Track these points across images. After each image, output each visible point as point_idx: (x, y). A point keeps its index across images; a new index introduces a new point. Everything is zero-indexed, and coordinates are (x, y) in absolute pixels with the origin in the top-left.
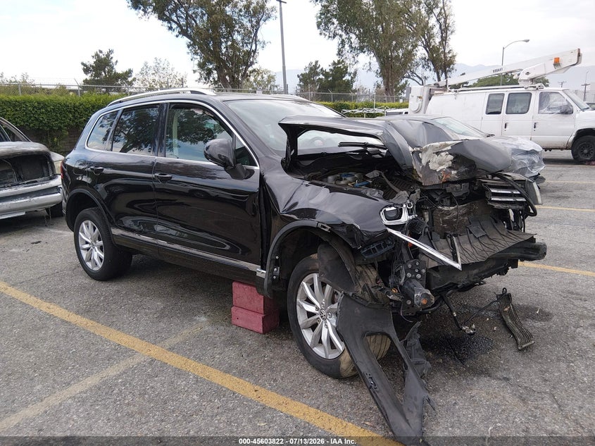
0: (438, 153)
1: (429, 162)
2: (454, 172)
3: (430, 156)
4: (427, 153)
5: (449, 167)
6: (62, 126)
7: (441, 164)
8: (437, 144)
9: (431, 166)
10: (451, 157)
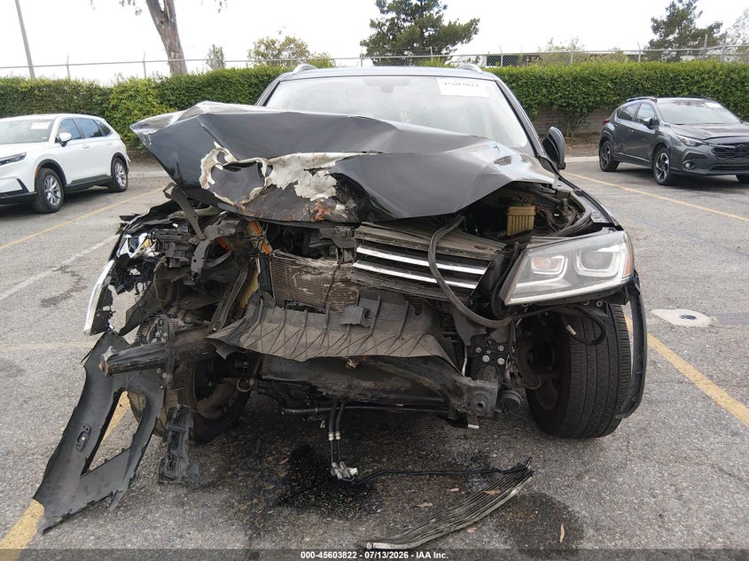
0: (313, 171)
1: (296, 183)
2: (339, 207)
3: (297, 173)
4: (290, 168)
5: (334, 198)
6: (533, 104)
7: (320, 190)
8: (309, 155)
9: (300, 191)
10: (332, 181)
